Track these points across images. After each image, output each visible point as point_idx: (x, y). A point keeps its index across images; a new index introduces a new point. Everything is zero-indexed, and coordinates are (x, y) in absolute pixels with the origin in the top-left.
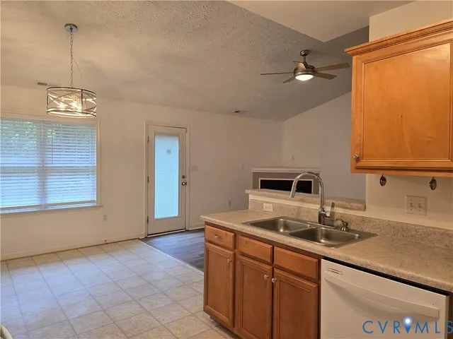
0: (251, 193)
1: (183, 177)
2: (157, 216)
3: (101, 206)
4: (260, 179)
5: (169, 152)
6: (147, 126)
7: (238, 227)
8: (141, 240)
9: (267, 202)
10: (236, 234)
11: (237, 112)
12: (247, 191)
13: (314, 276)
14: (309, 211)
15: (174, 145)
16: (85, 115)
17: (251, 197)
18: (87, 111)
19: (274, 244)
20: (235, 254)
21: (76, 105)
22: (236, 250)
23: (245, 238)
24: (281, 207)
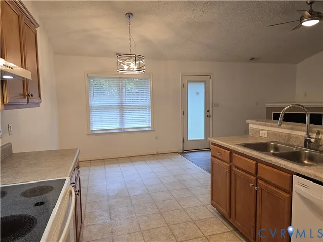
0: (251, 123)
1: (208, 111)
2: (190, 138)
3: (154, 130)
4: (273, 113)
5: (198, 93)
6: (183, 76)
7: (233, 147)
8: (179, 153)
9: (262, 130)
10: (232, 152)
11: (252, 59)
12: (248, 121)
13: (287, 188)
14: (297, 137)
15: (201, 88)
16: (139, 72)
17: (251, 126)
18: (139, 69)
19: (257, 161)
20: (230, 167)
21: (133, 65)
22: (231, 164)
23: (237, 155)
24: (274, 134)
